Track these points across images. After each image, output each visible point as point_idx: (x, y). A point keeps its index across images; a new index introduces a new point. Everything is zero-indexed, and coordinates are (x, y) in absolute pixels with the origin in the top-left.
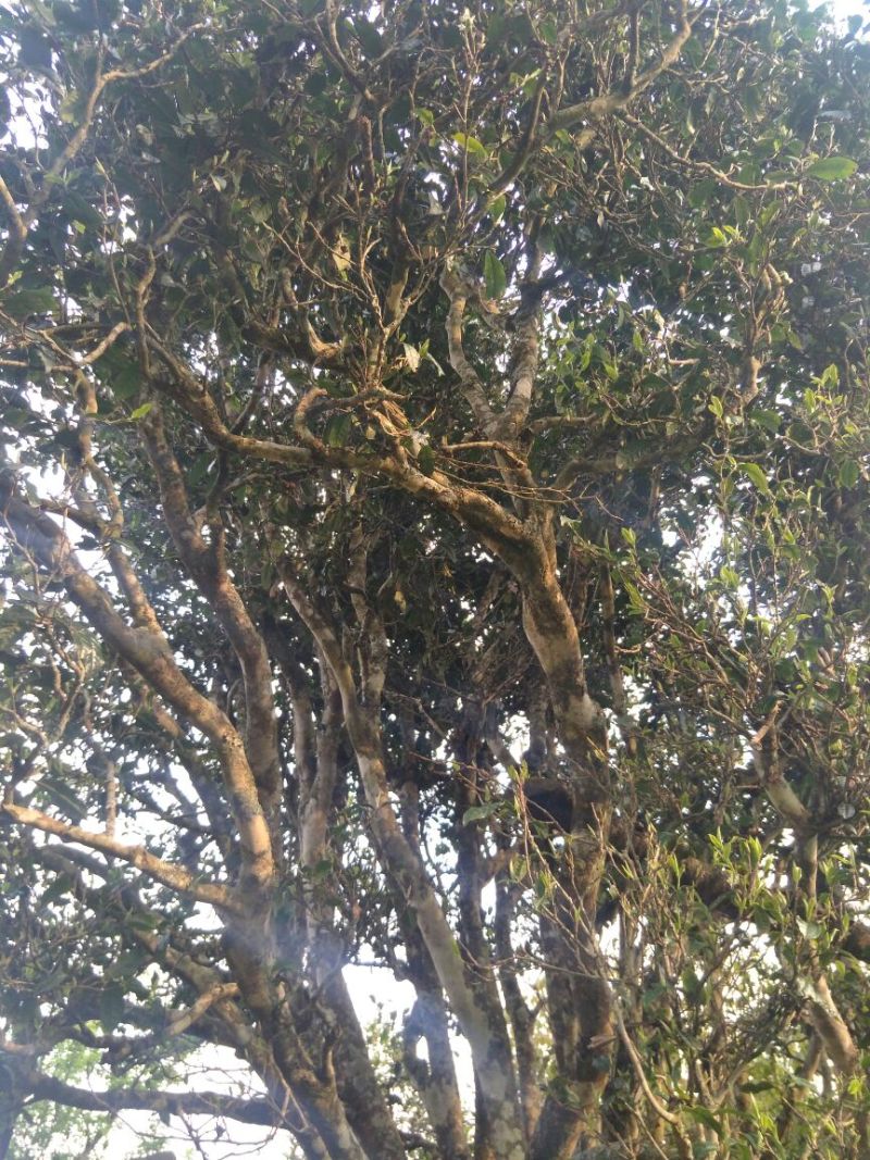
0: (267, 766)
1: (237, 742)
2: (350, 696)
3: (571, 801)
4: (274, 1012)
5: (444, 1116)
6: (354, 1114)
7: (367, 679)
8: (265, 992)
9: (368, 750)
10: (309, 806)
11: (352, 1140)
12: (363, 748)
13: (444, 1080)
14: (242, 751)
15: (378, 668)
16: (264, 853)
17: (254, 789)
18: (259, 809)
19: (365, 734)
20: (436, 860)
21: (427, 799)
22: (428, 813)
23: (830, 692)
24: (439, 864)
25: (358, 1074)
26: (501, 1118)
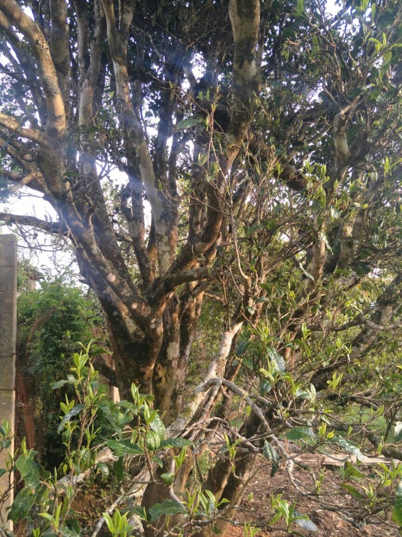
0: (63, 59)
1: (46, 46)
2: (112, 23)
3: (230, 118)
4: (63, 196)
5: (137, 233)
6: (97, 229)
7: (122, 15)
8: (60, 186)
9: (120, 59)
10: (84, 83)
11: (98, 251)
12: (117, 58)
13: (138, 221)
14: (48, 52)
15: (130, 9)
16: (61, 116)
17: (56, 78)
18: (59, 91)
19: (118, 50)
20: (145, 119)
21: (145, 88)
22: (144, 95)
23: (389, 93)
24: (146, 121)
25: (100, 214)
26: (162, 241)
